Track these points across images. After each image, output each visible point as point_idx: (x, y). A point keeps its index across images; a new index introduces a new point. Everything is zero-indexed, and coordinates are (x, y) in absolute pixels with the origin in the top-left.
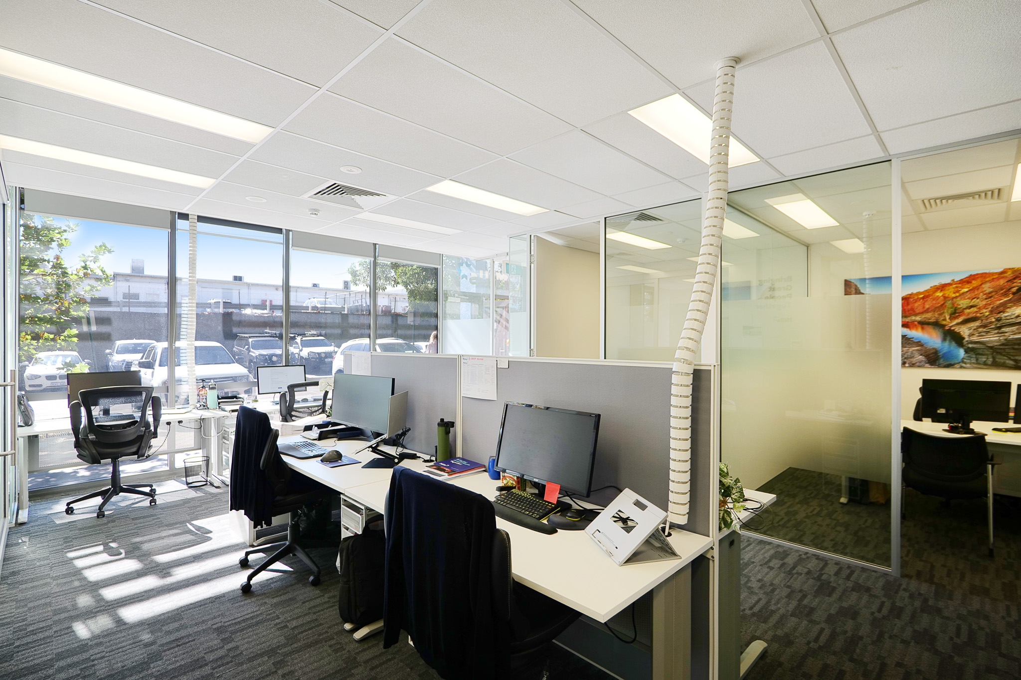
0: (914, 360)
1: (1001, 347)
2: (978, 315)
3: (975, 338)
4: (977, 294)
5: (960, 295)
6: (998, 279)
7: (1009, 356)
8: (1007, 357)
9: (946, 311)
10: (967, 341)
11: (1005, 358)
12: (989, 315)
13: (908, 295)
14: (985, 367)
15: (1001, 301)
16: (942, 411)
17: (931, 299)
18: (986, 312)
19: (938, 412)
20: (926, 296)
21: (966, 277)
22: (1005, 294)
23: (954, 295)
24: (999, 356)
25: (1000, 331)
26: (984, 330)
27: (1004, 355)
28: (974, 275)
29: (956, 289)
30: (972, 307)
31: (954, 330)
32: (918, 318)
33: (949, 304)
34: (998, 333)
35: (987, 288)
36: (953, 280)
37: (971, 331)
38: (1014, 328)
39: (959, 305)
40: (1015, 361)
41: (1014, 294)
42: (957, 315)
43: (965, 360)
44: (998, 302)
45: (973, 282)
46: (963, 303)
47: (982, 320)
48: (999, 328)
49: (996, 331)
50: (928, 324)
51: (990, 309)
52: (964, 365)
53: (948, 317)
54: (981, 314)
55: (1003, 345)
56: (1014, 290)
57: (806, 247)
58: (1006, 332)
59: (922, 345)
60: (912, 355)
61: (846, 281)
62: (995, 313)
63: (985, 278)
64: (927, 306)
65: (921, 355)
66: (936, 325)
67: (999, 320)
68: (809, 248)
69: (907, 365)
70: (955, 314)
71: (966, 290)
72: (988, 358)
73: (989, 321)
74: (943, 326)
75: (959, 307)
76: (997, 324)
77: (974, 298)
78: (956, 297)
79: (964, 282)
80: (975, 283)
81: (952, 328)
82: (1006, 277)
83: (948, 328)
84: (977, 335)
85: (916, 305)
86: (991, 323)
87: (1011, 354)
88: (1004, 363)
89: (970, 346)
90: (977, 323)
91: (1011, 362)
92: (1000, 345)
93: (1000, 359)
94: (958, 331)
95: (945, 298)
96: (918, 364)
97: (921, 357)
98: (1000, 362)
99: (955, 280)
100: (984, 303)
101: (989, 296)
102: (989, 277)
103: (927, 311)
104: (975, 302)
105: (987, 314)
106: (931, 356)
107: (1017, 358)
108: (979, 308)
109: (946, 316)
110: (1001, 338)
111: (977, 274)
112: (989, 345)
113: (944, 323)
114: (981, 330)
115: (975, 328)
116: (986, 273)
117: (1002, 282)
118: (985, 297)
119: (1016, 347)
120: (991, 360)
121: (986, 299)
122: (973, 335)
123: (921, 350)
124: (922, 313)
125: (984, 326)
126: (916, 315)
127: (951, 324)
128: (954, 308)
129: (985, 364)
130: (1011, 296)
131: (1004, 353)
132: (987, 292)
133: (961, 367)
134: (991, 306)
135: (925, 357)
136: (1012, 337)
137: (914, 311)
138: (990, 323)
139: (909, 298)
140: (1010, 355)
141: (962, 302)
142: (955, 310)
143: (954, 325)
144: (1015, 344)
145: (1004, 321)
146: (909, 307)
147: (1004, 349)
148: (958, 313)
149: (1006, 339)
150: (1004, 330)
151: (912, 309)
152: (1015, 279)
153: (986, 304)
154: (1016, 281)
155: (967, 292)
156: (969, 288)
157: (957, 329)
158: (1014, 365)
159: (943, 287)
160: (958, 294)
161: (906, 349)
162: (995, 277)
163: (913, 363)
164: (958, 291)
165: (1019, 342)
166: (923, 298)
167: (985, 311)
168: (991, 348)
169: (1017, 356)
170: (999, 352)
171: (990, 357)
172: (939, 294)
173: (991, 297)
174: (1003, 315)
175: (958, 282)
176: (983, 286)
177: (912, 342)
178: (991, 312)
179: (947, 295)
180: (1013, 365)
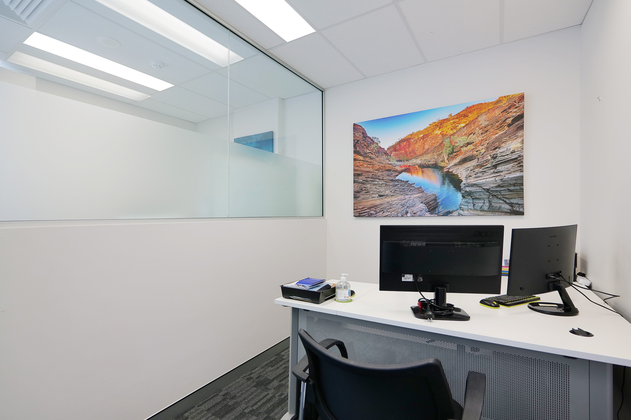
0: (415, 209)
1: (497, 189)
2: (475, 153)
3: (472, 181)
4: (473, 129)
5: (457, 132)
6: (493, 109)
7: (505, 200)
8: (503, 200)
9: (444, 151)
10: (465, 184)
11: (501, 201)
12: (485, 152)
13: (409, 135)
14: (482, 213)
15: (497, 135)
16: (408, 278)
17: (430, 138)
18: (482, 149)
19: (403, 279)
20: (426, 135)
21: (463, 111)
22: (500, 127)
23: (451, 132)
24: (495, 200)
25: (496, 171)
26: (481, 170)
27: (500, 199)
28: (471, 107)
29: (454, 125)
30: (468, 144)
31: (452, 172)
32: (419, 161)
33: (447, 142)
34: (494, 173)
35: (483, 120)
36: (451, 115)
37: (469, 172)
38: (509, 166)
39: (457, 143)
40: (511, 205)
41: (509, 125)
42: (455, 154)
43: (462, 206)
44: (494, 137)
45: (470, 115)
46: (460, 140)
47: (478, 159)
48: (495, 166)
49: (492, 171)
50: (428, 166)
51: (486, 145)
52: (461, 212)
53: (446, 158)
54: (477, 151)
55: (499, 186)
56: (509, 121)
57: (322, 92)
58: (502, 172)
59: (423, 192)
60: (414, 203)
61: (355, 125)
62: (491, 150)
63: (481, 109)
64: (427, 147)
65: (421, 203)
66: (435, 166)
67: (494, 158)
68: (323, 92)
69: (409, 215)
70: (453, 153)
71: (463, 125)
72: (484, 203)
73: (485, 159)
74: (442, 168)
75: (457, 145)
76: (492, 162)
77: (470, 134)
78: (453, 134)
79: (461, 116)
80: (471, 117)
81: (450, 170)
82: (502, 107)
83: (446, 170)
84: (474, 176)
85: (417, 146)
86: (487, 161)
87: (507, 196)
88: (500, 207)
89: (468, 189)
90: (474, 163)
91: (507, 207)
92: (496, 187)
93: (497, 203)
94: (455, 173)
95: (443, 135)
96: (418, 214)
97: (422, 204)
98: (496, 207)
99: (453, 115)
100: (480, 139)
101: (485, 130)
102: (485, 108)
103: (426, 152)
104: (472, 138)
105: (484, 151)
106: (430, 203)
107: (512, 201)
108: (476, 145)
109: (445, 156)
110: (497, 179)
111: (474, 106)
112: (485, 187)
113: (442, 164)
114: (477, 170)
115: (472, 168)
116: (482, 104)
117: (497, 112)
118: (480, 131)
119: (512, 188)
120: (488, 204)
121: (482, 134)
122: (470, 176)
123: (422, 197)
124: (422, 155)
125: (481, 166)
126: (416, 157)
127: (450, 165)
128: (452, 146)
129: (482, 210)
130: (506, 128)
131: (499, 197)
132: (483, 125)
133: (459, 215)
134: (487, 142)
135: (425, 204)
136: (507, 176)
137: (415, 154)
138: (486, 162)
139: (410, 139)
140: (506, 198)
141: (459, 139)
142: (453, 149)
143: (453, 166)
144: (510, 185)
145: (500, 159)
146: (411, 149)
147: (500, 191)
148: (455, 152)
149: (501, 180)
150: (499, 168)
151: (413, 151)
152: (510, 108)
153: (482, 140)
154: (510, 111)
155: (464, 127)
156: (466, 122)
157: (455, 171)
158: (510, 210)
159: (441, 124)
160: (455, 131)
161: (408, 196)
162: (490, 108)
163: (415, 212)
164: (455, 127)
165: (514, 182)
166: (423, 138)
167: (481, 147)
168: (488, 190)
169: (512, 198)
170: (495, 196)
171: (487, 201)
172: (438, 132)
173: (487, 131)
174: (498, 151)
175: (456, 117)
176: (479, 119)
177: (413, 188)
178: (487, 148)
179: (445, 133)
180: (508, 209)
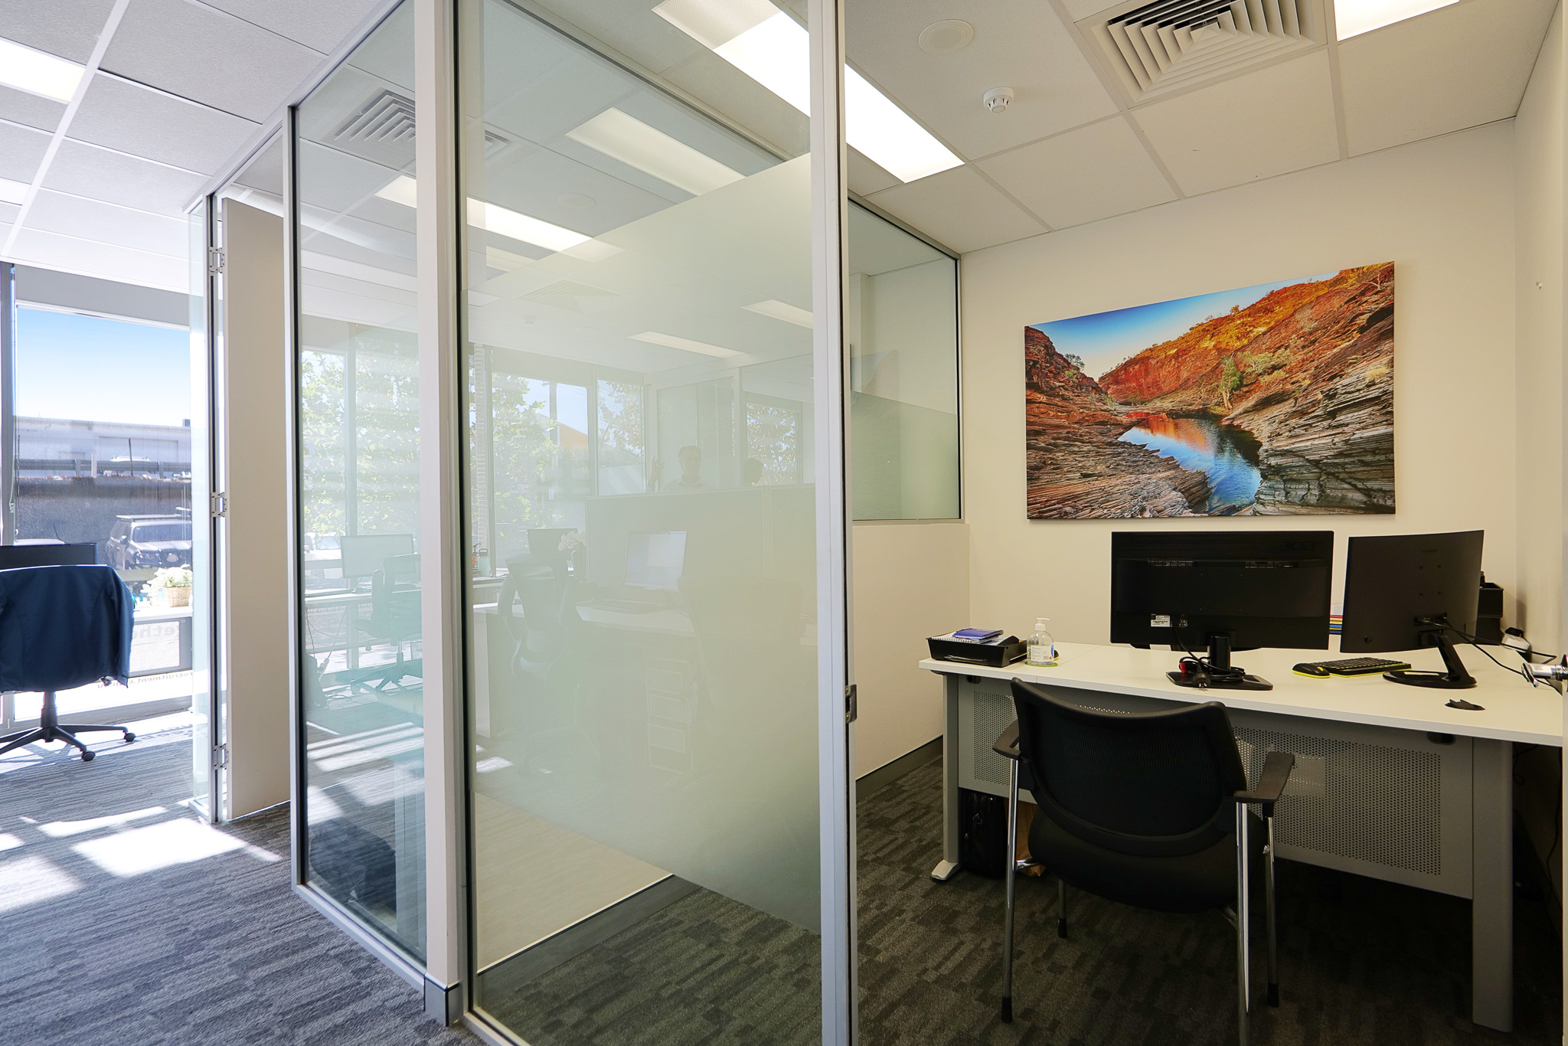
0: (1160, 503)
1: (1336, 461)
2: (1289, 386)
3: (1282, 444)
4: (1284, 339)
5: (1250, 343)
6: (1328, 296)
7: (1354, 482)
8: (1349, 483)
9: (1222, 382)
10: (1267, 451)
11: (1346, 486)
12: (1310, 384)
13: (1147, 350)
14: (1304, 510)
15: (1335, 350)
16: (1162, 621)
17: (1193, 355)
18: (1304, 379)
19: (1153, 624)
20: (1183, 349)
21: (1263, 299)
22: (1343, 333)
23: (1238, 344)
24: (1333, 483)
25: (1334, 423)
26: (1302, 422)
27: (1343, 480)
28: (1280, 292)
29: (1243, 330)
30: (1274, 368)
31: (1239, 426)
32: (1167, 404)
33: (1228, 364)
34: (1330, 427)
35: (1306, 320)
36: (1236, 309)
37: (1275, 425)
38: (1364, 413)
39: (1250, 366)
40: (1367, 492)
41: (1362, 330)
42: (1245, 389)
43: (1262, 497)
44: (1329, 354)
45: (1277, 309)
46: (1257, 361)
47: (1296, 399)
48: (1332, 415)
49: (1326, 423)
50: (1188, 415)
51: (1312, 371)
52: (1260, 508)
53: (1226, 397)
54: (1293, 383)
55: (1340, 454)
56: (1362, 320)
57: (953, 262)
58: (1347, 425)
59: (1176, 467)
60: (1158, 491)
61: (1027, 329)
62: (1324, 381)
63: (1301, 297)
64: (1185, 375)
65: (1174, 489)
66: (1204, 415)
67: (1330, 396)
68: (958, 262)
69: (1147, 514)
70: (1241, 389)
71: (1262, 329)
72: (1309, 489)
73: (1310, 399)
74: (1217, 418)
75: (1249, 370)
76: (1327, 406)
77: (1279, 348)
78: (1242, 349)
79: (1259, 311)
80: (1280, 312)
81: (1236, 423)
82: (1346, 290)
83: (1227, 423)
84: (1287, 434)
85: (1163, 373)
86: (1315, 403)
87: (1359, 476)
88: (1344, 498)
89: (1273, 461)
90: (1287, 407)
91: (1358, 496)
92: (1335, 456)
93: (1337, 490)
94: (1247, 429)
95: (1220, 351)
96: (1168, 511)
97: (1174, 493)
98: (1335, 497)
99: (1240, 309)
100: (1300, 358)
101: (1310, 340)
102: (1310, 294)
103: (1184, 386)
104: (1282, 355)
105: (1308, 382)
106: (1194, 490)
107: (1369, 485)
108: (1290, 371)
109: (1224, 393)
110: (1336, 440)
111: (1285, 290)
112: (1311, 458)
113: (1218, 410)
114: (1293, 422)
115: (1283, 417)
116: (1303, 285)
117: (1337, 303)
118: (1300, 342)
119: (1369, 458)
120: (1316, 492)
121: (1304, 347)
122: (1279, 435)
123: (1175, 477)
124: (1174, 391)
125: (1302, 413)
126: (1163, 396)
127: (1234, 413)
128: (1239, 374)
129: (1304, 503)
130: (1356, 335)
131: (1341, 476)
132: (1306, 330)
133: (1256, 514)
134: (1315, 363)
135: (1182, 493)
136: (1358, 435)
137: (1160, 389)
138: (1314, 406)
139: (1148, 358)
140: (1356, 479)
141: (1255, 358)
142: (1241, 379)
143: (1241, 414)
144: (1366, 452)
145: (1342, 399)
146: (1150, 379)
147: (1343, 465)
148: (1247, 386)
149: (1346, 442)
150: (1342, 418)
151: (1156, 384)
152: (1363, 294)
153: (1303, 360)
154: (1365, 299)
155: (1264, 334)
156: (1269, 323)
157: (1245, 424)
158: (1365, 503)
159: (1215, 326)
160: (1245, 342)
161: (1144, 476)
162: (1321, 293)
163: (1160, 508)
164: (1246, 335)
165: (1374, 445)
166: (1176, 356)
167: (1302, 375)
168: (1316, 463)
169: (1368, 480)
170: (1333, 474)
171: (1314, 485)
172: (1208, 344)
173: (1313, 342)
174: (1339, 383)
175: (1247, 312)
176: (1298, 316)
177: (1156, 460)
178: (1315, 377)
179: (1223, 346)
180: (1361, 502)
